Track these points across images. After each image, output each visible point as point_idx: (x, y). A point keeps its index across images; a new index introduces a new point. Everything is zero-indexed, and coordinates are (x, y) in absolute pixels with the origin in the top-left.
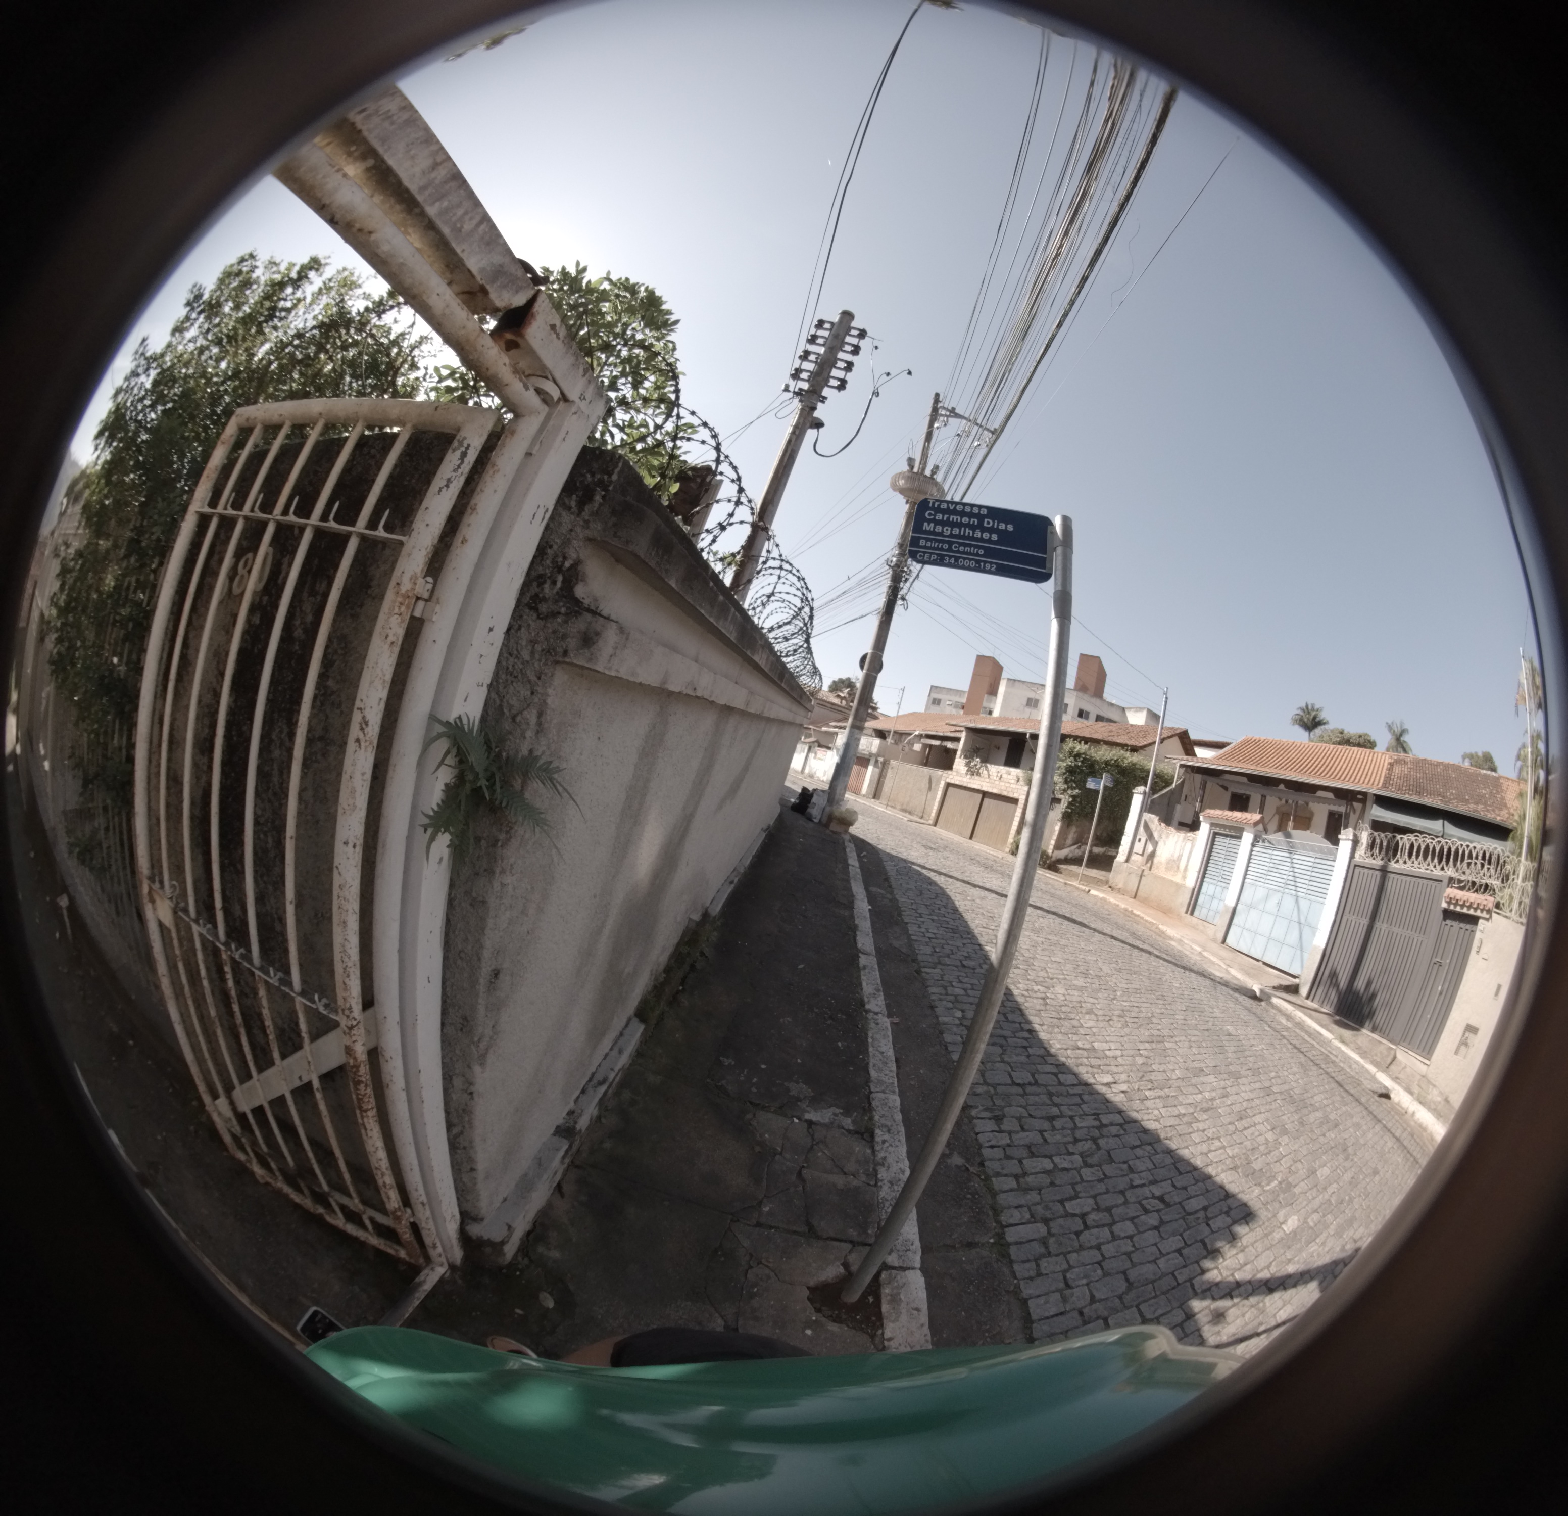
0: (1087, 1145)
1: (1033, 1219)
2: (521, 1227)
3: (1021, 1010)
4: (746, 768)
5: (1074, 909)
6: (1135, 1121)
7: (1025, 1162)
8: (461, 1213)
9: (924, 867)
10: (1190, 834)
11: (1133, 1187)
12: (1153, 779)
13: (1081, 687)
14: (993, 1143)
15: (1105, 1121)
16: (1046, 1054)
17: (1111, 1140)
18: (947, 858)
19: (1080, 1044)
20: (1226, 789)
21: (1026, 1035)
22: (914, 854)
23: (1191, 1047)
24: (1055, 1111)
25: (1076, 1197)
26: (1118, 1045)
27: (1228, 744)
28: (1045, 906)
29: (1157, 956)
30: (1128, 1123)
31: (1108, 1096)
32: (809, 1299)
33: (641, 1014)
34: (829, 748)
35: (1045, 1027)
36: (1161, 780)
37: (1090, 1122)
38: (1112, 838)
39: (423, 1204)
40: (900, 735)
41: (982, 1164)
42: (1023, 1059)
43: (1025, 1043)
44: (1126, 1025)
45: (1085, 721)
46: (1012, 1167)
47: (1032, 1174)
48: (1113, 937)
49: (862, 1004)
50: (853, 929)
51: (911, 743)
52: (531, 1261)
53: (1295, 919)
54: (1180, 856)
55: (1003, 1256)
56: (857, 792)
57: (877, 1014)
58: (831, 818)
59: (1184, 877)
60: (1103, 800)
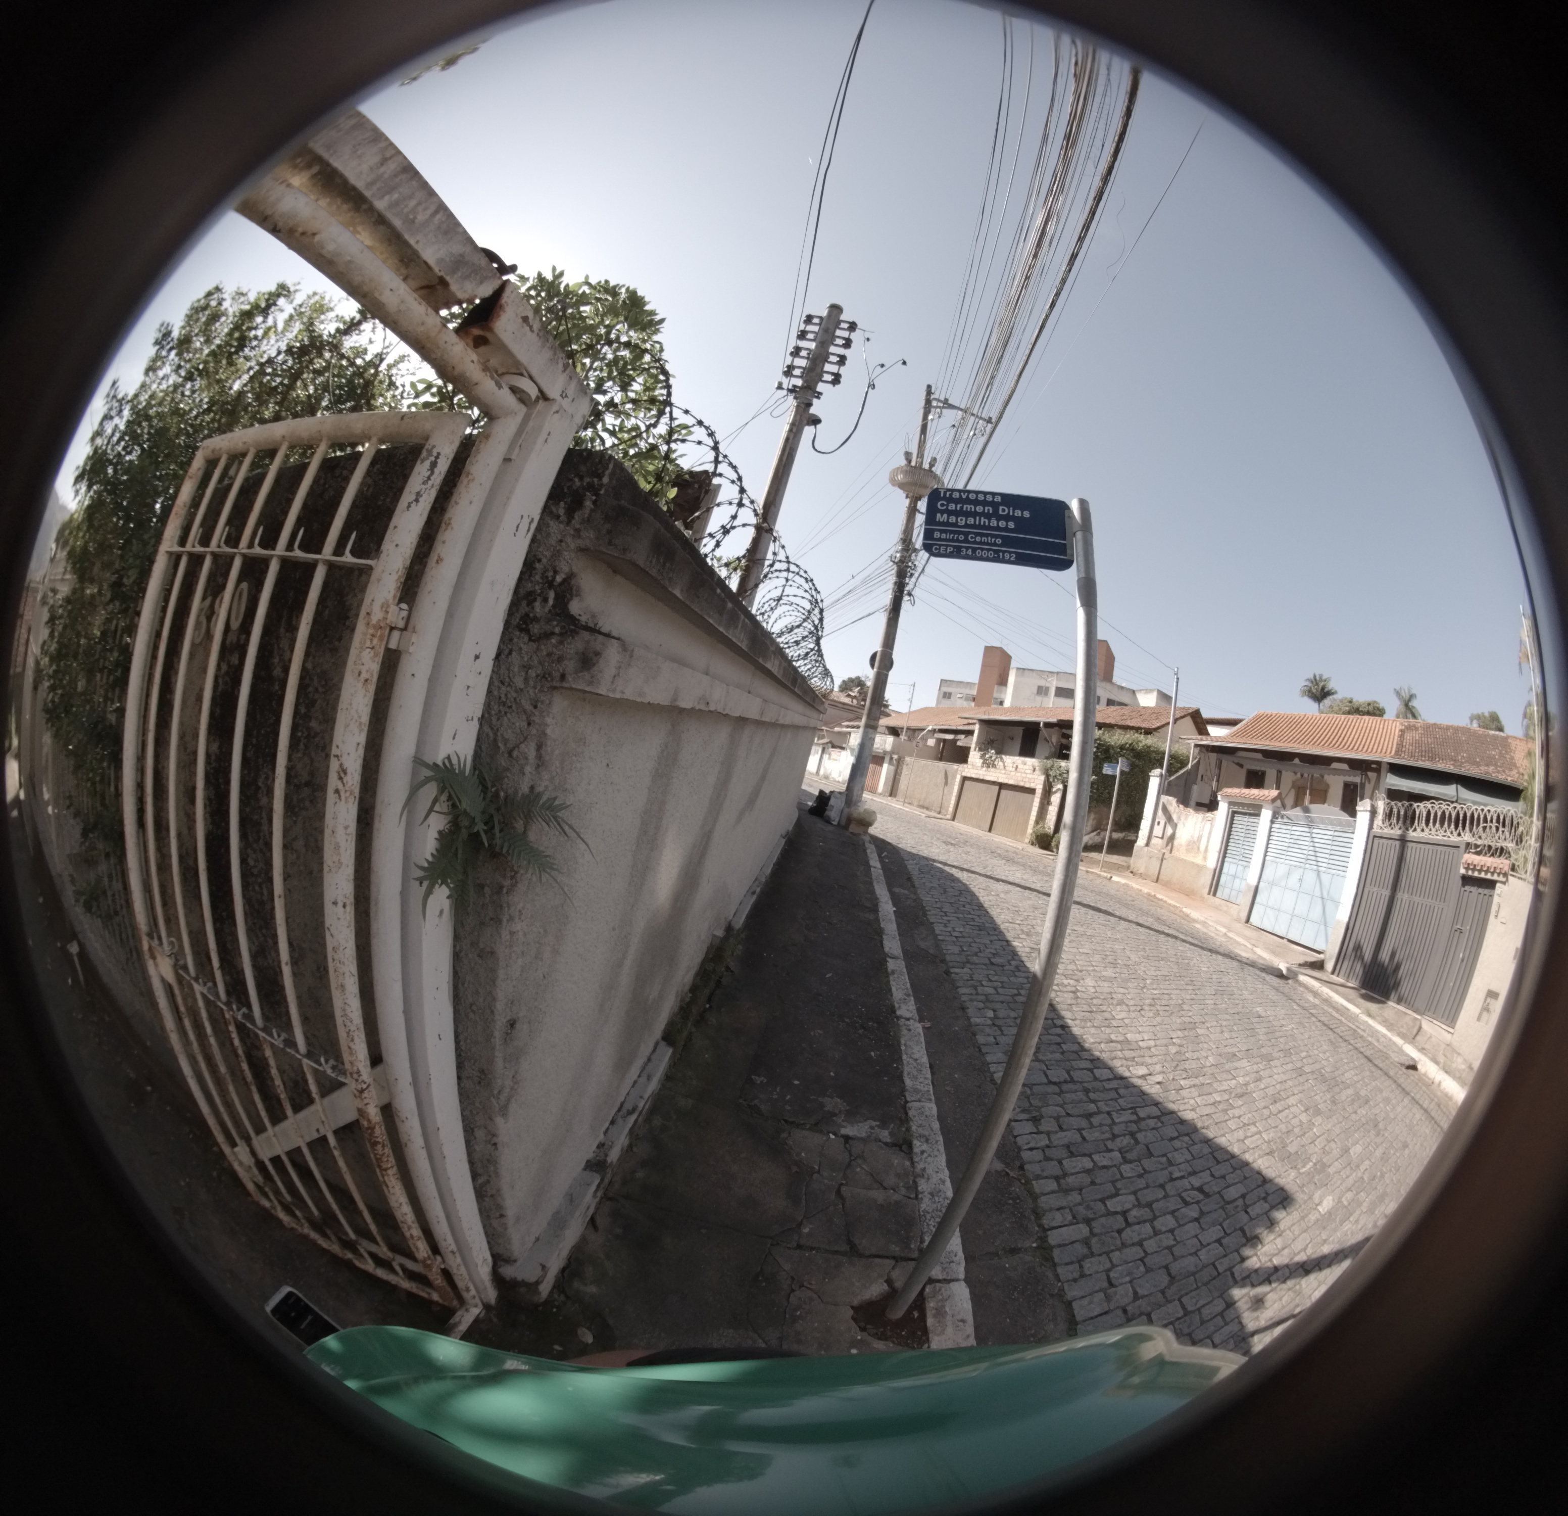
0: (1127, 1141)
1: (1075, 1221)
2: (555, 1265)
4: (763, 777)
5: (1098, 898)
6: (1172, 1113)
7: (1064, 1162)
8: (493, 1256)
9: (946, 864)
10: (1209, 815)
11: (1172, 1180)
12: (1169, 760)
14: (1032, 1145)
15: (1142, 1115)
16: (1080, 1049)
17: (1149, 1134)
18: (967, 853)
19: (1113, 1037)
20: (1241, 766)
21: (1059, 1030)
22: (935, 851)
23: (1222, 1032)
24: (1092, 1107)
25: (1117, 1194)
26: (1151, 1036)
27: (1241, 720)
29: (1184, 941)
30: (1165, 1115)
31: (1144, 1088)
32: (853, 1318)
33: (668, 1037)
34: (843, 748)
35: (1078, 1022)
36: (1177, 762)
37: (1127, 1116)
38: (1131, 823)
39: (453, 1252)
40: (914, 731)
41: (1022, 1168)
42: (1058, 1056)
43: (1059, 1040)
44: (1157, 1014)
46: (1052, 1168)
47: (1072, 1174)
48: (1138, 924)
49: (893, 1010)
50: (880, 933)
51: (924, 739)
52: (567, 1297)
53: (1319, 895)
54: (1200, 838)
55: (1046, 1260)
56: (873, 791)
57: (908, 1019)
58: (849, 820)
59: (1205, 858)
60: (1121, 784)
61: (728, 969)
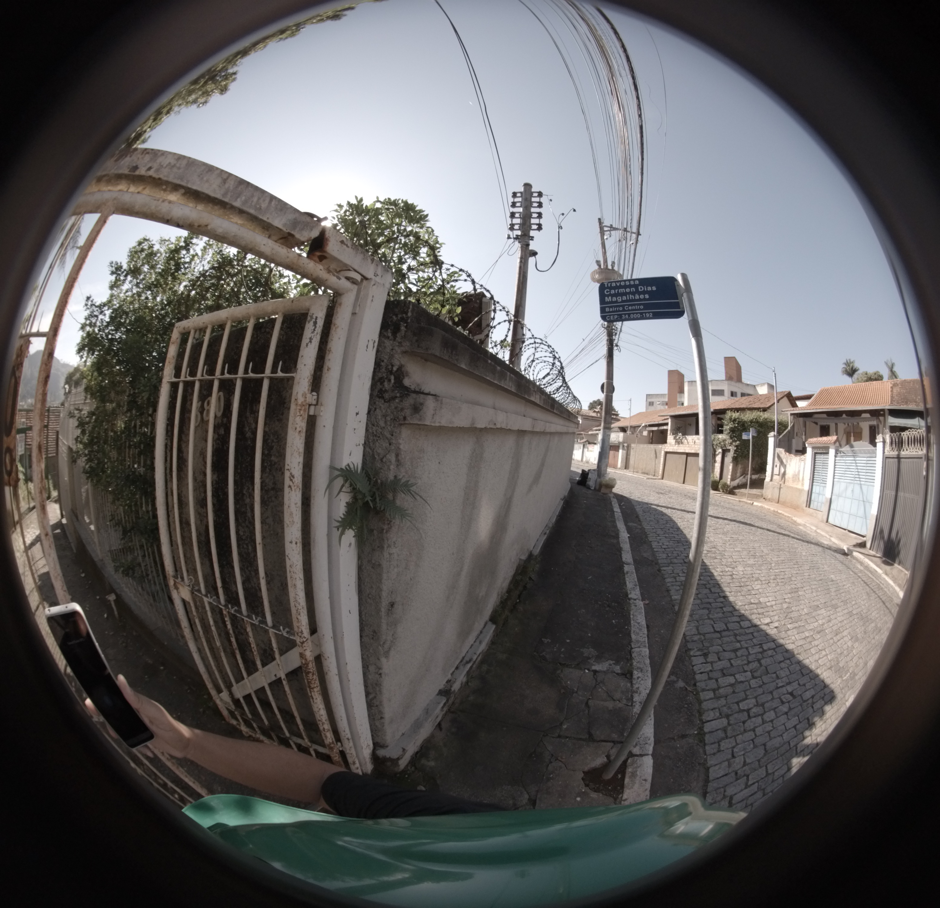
0: (755, 665)
1: (721, 716)
2: (412, 749)
3: (718, 584)
4: (543, 465)
5: (746, 516)
6: (781, 646)
7: (719, 680)
8: (374, 744)
9: (658, 506)
10: (802, 457)
11: (777, 688)
12: (778, 426)
13: (729, 378)
14: (702, 670)
15: (765, 648)
16: (734, 610)
17: (768, 660)
18: (671, 497)
19: (752, 601)
20: (816, 423)
21: (722, 600)
22: (652, 498)
23: (812, 592)
24: (738, 645)
25: (746, 699)
26: (773, 598)
27: (813, 395)
28: (729, 517)
29: (793, 538)
30: (779, 647)
31: (767, 631)
32: (583, 779)
33: (493, 619)
34: (595, 444)
35: (733, 593)
36: (782, 426)
37: (757, 649)
38: (761, 468)
39: (348, 739)
40: (634, 428)
41: (695, 685)
42: (721, 615)
43: (722, 605)
44: (777, 584)
45: (735, 398)
46: (712, 684)
47: (723, 687)
48: (768, 530)
49: (627, 595)
50: (620, 550)
51: (641, 432)
52: (416, 768)
53: (861, 499)
54: (799, 471)
55: (701, 741)
56: (615, 467)
57: (635, 600)
58: (601, 485)
59: (803, 484)
60: (753, 445)
61: (530, 578)
